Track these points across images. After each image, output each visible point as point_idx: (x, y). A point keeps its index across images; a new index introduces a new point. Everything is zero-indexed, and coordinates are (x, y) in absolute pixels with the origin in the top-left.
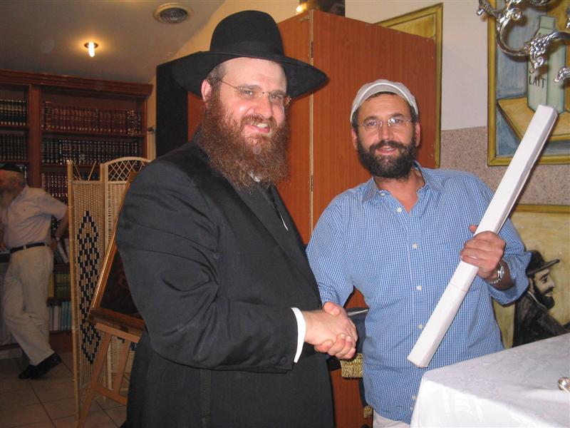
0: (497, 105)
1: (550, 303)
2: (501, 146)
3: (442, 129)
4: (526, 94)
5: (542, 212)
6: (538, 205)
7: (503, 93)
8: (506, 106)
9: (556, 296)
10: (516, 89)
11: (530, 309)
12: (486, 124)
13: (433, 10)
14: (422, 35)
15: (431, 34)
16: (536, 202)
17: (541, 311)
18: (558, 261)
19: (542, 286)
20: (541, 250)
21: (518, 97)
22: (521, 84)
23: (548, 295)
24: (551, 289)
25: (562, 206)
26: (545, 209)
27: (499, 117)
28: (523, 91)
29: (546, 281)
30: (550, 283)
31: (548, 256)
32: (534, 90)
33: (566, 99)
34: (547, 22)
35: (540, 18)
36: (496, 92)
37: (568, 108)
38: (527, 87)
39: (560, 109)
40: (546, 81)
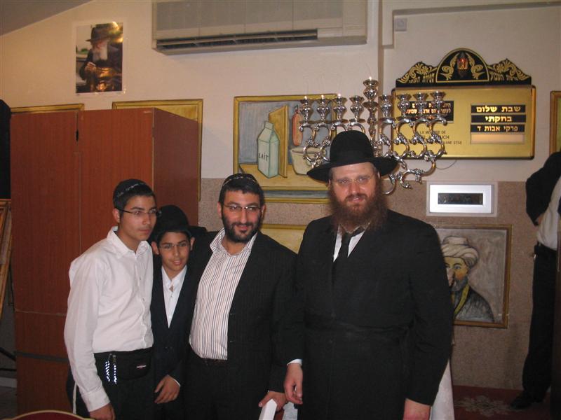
0: (239, 167)
3: (202, 177)
4: (257, 163)
7: (243, 160)
8: (244, 167)
10: (251, 159)
13: (196, 102)
14: (187, 117)
15: (194, 117)
21: (252, 164)
22: (254, 157)
28: (255, 161)
32: (261, 161)
33: (280, 168)
34: (269, 125)
35: (265, 122)
36: (238, 159)
37: (281, 173)
38: (258, 160)
39: (276, 173)
40: (269, 157)
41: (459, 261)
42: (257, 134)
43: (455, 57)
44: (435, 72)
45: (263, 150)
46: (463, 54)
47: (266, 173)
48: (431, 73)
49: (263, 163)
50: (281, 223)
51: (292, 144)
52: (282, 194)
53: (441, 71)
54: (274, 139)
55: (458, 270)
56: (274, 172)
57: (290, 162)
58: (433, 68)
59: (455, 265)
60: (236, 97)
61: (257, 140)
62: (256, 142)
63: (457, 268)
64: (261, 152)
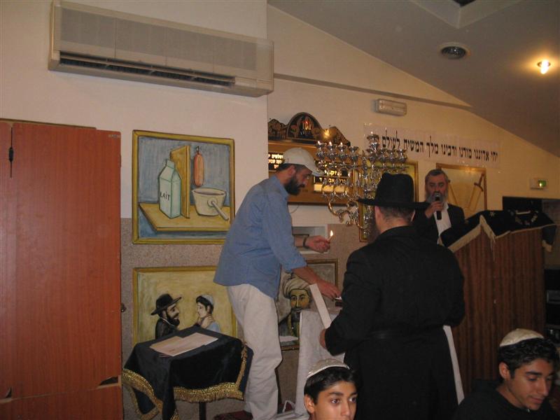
0: (139, 206)
1: (177, 323)
2: (141, 232)
4: (158, 202)
5: (170, 271)
6: (168, 267)
7: (143, 199)
8: (145, 207)
9: (181, 318)
10: (151, 198)
11: (166, 329)
12: (131, 217)
16: (166, 266)
17: (172, 329)
18: (180, 298)
19: (172, 314)
20: (170, 293)
21: (153, 203)
22: (155, 196)
23: (176, 319)
24: (177, 315)
25: (182, 267)
26: (171, 269)
27: (141, 214)
28: (156, 200)
29: (174, 310)
30: (177, 311)
31: (174, 296)
32: (163, 200)
33: (182, 209)
34: (171, 164)
35: (166, 160)
36: (138, 198)
37: (183, 213)
38: (159, 198)
39: (179, 214)
40: (170, 196)
41: (304, 292)
42: (158, 172)
43: (300, 119)
44: (286, 129)
45: (164, 189)
46: (307, 118)
47: (168, 213)
48: (284, 129)
49: (165, 204)
50: (185, 265)
51: (194, 185)
52: (184, 235)
53: (290, 129)
54: (176, 178)
55: (304, 300)
56: (176, 212)
57: (192, 202)
58: (285, 126)
59: (300, 296)
60: (135, 131)
61: (159, 178)
62: (157, 180)
63: (302, 298)
64: (163, 191)
